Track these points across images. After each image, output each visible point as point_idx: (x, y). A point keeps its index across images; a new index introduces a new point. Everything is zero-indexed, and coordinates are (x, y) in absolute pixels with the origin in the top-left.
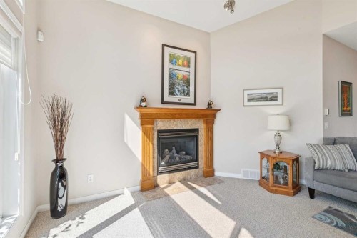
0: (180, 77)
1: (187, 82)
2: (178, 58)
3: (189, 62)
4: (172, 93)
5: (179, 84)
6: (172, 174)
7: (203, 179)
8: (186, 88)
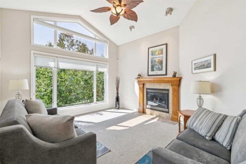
0: (157, 61)
1: (161, 63)
2: (155, 52)
3: (162, 51)
4: (152, 70)
5: (156, 65)
6: (152, 111)
7: (171, 121)
8: (160, 66)
